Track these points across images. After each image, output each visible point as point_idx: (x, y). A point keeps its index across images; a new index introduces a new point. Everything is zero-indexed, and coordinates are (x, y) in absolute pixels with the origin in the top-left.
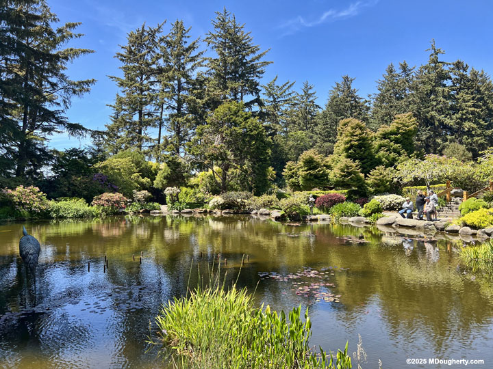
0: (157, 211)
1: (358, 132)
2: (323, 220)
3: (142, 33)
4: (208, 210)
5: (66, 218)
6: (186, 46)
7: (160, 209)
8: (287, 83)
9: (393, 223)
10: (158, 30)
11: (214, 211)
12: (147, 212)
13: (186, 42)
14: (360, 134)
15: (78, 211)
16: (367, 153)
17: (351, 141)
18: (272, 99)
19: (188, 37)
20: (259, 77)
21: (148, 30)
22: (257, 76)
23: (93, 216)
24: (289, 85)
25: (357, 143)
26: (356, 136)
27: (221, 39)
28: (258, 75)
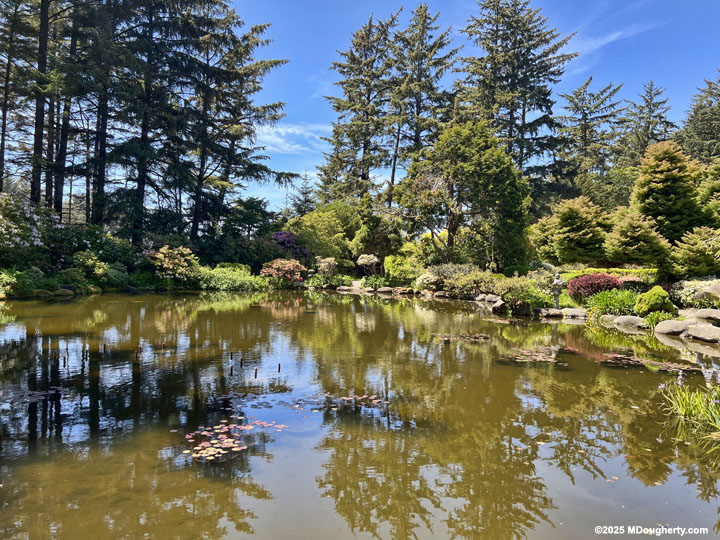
0: (346, 288)
1: (665, 165)
2: (573, 317)
3: (370, 31)
4: (415, 291)
5: (218, 290)
6: (430, 43)
7: (351, 285)
8: (609, 88)
9: (681, 332)
10: (391, 24)
11: (422, 293)
12: (332, 288)
13: (431, 37)
14: (669, 170)
15: (235, 281)
16: (679, 204)
17: (650, 181)
18: (580, 117)
19: (436, 28)
20: (555, 82)
21: (378, 24)
22: (551, 80)
23: (254, 290)
24: (611, 90)
25: (660, 186)
26: (662, 172)
27: (491, 27)
28: (552, 77)
